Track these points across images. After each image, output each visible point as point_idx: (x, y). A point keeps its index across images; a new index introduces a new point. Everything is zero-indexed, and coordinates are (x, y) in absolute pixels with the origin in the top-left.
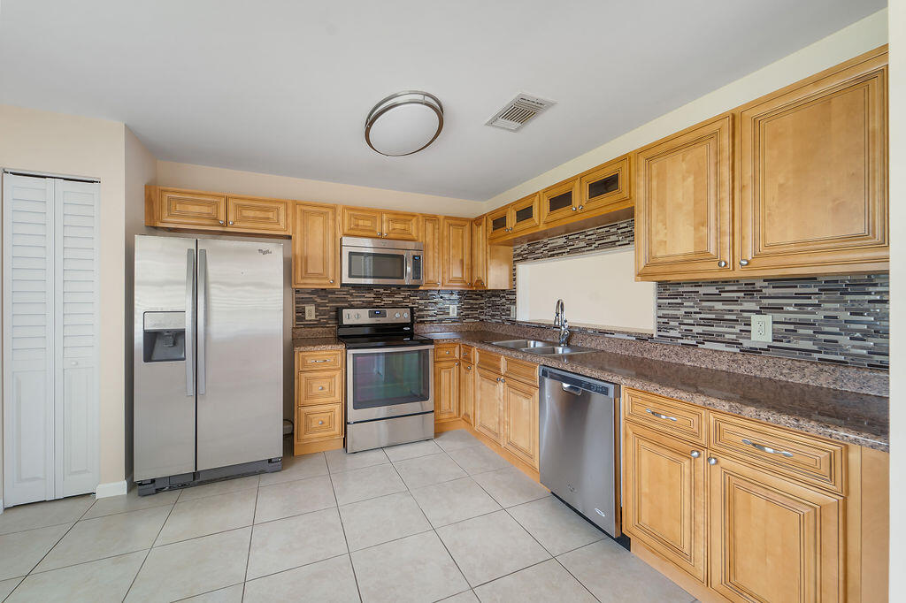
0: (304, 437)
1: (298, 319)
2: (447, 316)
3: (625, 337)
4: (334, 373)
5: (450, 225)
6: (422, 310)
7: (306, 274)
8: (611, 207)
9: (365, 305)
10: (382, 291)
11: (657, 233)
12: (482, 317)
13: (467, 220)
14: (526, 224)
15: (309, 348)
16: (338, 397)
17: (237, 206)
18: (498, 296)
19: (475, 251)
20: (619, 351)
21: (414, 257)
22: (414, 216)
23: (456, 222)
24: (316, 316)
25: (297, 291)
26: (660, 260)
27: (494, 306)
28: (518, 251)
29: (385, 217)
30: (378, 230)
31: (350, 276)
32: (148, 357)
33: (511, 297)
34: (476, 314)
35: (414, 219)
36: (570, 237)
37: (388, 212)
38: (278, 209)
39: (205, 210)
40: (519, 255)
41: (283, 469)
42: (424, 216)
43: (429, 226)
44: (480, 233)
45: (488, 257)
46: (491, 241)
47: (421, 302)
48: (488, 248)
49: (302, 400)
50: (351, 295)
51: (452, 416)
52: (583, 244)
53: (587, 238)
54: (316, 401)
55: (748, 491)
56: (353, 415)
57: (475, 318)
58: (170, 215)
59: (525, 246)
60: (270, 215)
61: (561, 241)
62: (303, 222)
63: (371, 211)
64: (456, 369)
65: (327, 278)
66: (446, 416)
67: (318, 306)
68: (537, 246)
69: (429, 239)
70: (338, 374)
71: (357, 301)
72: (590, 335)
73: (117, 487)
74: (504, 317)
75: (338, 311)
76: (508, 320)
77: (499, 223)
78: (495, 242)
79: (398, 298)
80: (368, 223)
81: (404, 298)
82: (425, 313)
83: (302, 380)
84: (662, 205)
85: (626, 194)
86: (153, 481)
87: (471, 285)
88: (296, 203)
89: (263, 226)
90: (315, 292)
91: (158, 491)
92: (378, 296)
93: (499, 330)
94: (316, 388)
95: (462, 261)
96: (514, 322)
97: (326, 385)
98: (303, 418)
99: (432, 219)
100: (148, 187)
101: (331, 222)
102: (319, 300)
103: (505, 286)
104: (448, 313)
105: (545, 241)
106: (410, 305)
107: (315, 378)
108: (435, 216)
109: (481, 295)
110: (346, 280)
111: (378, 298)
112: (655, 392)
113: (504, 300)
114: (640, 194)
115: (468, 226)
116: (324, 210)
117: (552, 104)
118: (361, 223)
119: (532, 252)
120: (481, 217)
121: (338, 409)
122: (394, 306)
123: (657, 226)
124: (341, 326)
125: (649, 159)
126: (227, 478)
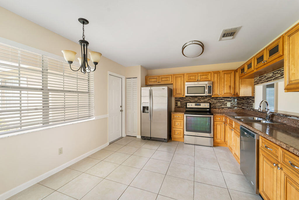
0: (174, 136)
1: (176, 105)
2: (226, 106)
3: (296, 118)
4: (181, 120)
5: (224, 73)
6: (215, 104)
7: (176, 93)
8: (276, 60)
9: (195, 102)
10: (200, 97)
11: (292, 70)
12: (243, 107)
13: (232, 70)
14: (250, 70)
15: (175, 113)
16: (182, 127)
17: (161, 78)
18: (248, 99)
19: (236, 82)
20: (292, 125)
21: (209, 86)
22: (209, 73)
23: (227, 72)
24: (181, 105)
25: (176, 98)
26: (294, 82)
27: (248, 103)
28: (256, 80)
29: (199, 75)
30: (197, 79)
31: (187, 93)
32: (143, 112)
33: (253, 99)
34: (240, 106)
35: (210, 74)
36: (275, 73)
37: (200, 73)
38: (169, 77)
39: (155, 80)
40: (256, 82)
41: (167, 142)
42: (213, 72)
43: (216, 75)
44: (237, 75)
45: (240, 84)
46: (240, 77)
47: (215, 101)
48: (240, 81)
49: (173, 127)
50: (190, 99)
51: (221, 141)
52: (279, 75)
53: (281, 72)
54: (177, 127)
55: (291, 184)
56: (186, 133)
57: (240, 107)
58: (149, 82)
59: (258, 78)
60: (168, 79)
61: (271, 75)
62: (176, 80)
63: (195, 73)
64: (223, 125)
65: (181, 94)
66: (219, 141)
67: (181, 102)
68: (262, 78)
69: (216, 79)
70: (182, 121)
71: (192, 101)
72: (281, 117)
73: (139, 137)
74: (251, 108)
75: (186, 103)
76: (252, 109)
77: (243, 70)
78: (243, 77)
79: (206, 100)
80: (194, 77)
81: (209, 100)
82: (216, 105)
83: (173, 121)
84: (293, 56)
85: (281, 54)
86: (144, 137)
87: (234, 95)
88: (174, 75)
89: (166, 82)
90: (180, 98)
91: (145, 139)
92: (199, 99)
93: (249, 113)
94: (177, 124)
95: (230, 87)
96: (254, 110)
97: (179, 123)
98: (173, 131)
99: (217, 72)
100: (146, 77)
101: (183, 79)
102: (181, 100)
103: (250, 95)
104: (227, 105)
105: (265, 75)
106: (211, 102)
107: (176, 121)
108: (218, 71)
109: (243, 99)
110: (186, 95)
111: (199, 100)
112: (267, 138)
113: (251, 101)
114: (286, 52)
115: (233, 73)
116: (181, 75)
117: (240, 28)
118: (191, 77)
119: (260, 80)
120: (238, 69)
121: (182, 130)
122: (204, 102)
123: (292, 67)
124: (186, 108)
125: (289, 36)
126: (156, 140)
